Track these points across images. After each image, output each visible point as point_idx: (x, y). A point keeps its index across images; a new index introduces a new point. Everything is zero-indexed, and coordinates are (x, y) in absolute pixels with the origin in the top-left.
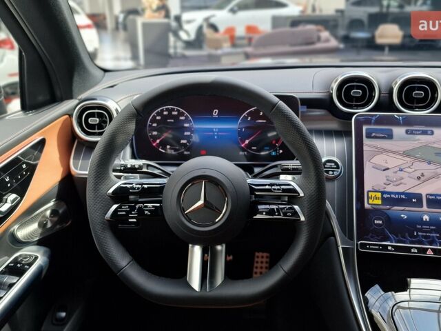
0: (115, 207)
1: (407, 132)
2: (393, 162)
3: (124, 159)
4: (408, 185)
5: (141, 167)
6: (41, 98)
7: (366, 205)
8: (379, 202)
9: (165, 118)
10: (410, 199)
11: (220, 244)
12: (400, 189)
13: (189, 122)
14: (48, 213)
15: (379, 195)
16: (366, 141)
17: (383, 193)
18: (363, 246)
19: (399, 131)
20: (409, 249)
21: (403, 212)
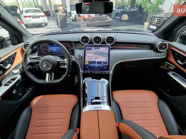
0: (29, 66)
1: (94, 48)
2: (91, 55)
3: (36, 56)
4: (93, 60)
5: (37, 58)
6: (16, 42)
7: (85, 64)
8: (88, 63)
9: (44, 46)
10: (94, 62)
11: (53, 73)
12: (92, 60)
13: (49, 47)
14: (21, 68)
15: (88, 62)
16: (86, 51)
17: (89, 61)
18: (84, 72)
19: (93, 48)
20: (92, 72)
21: (92, 65)
